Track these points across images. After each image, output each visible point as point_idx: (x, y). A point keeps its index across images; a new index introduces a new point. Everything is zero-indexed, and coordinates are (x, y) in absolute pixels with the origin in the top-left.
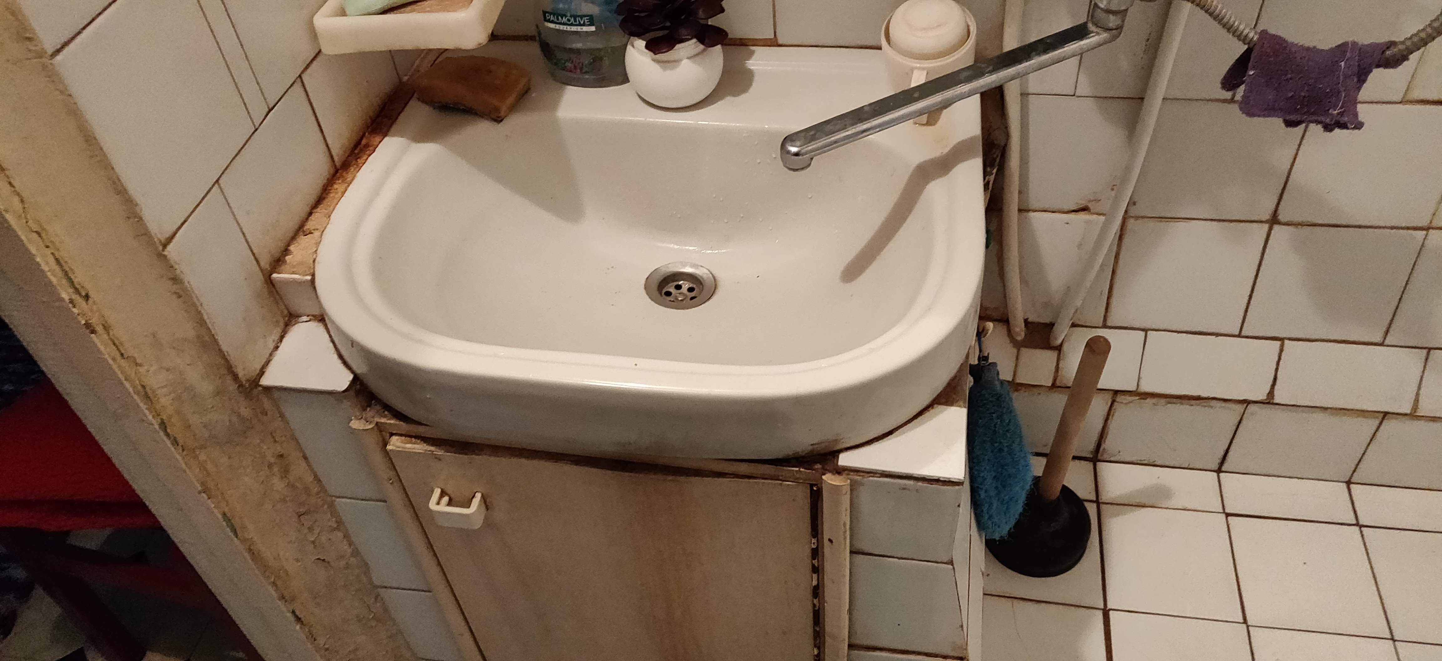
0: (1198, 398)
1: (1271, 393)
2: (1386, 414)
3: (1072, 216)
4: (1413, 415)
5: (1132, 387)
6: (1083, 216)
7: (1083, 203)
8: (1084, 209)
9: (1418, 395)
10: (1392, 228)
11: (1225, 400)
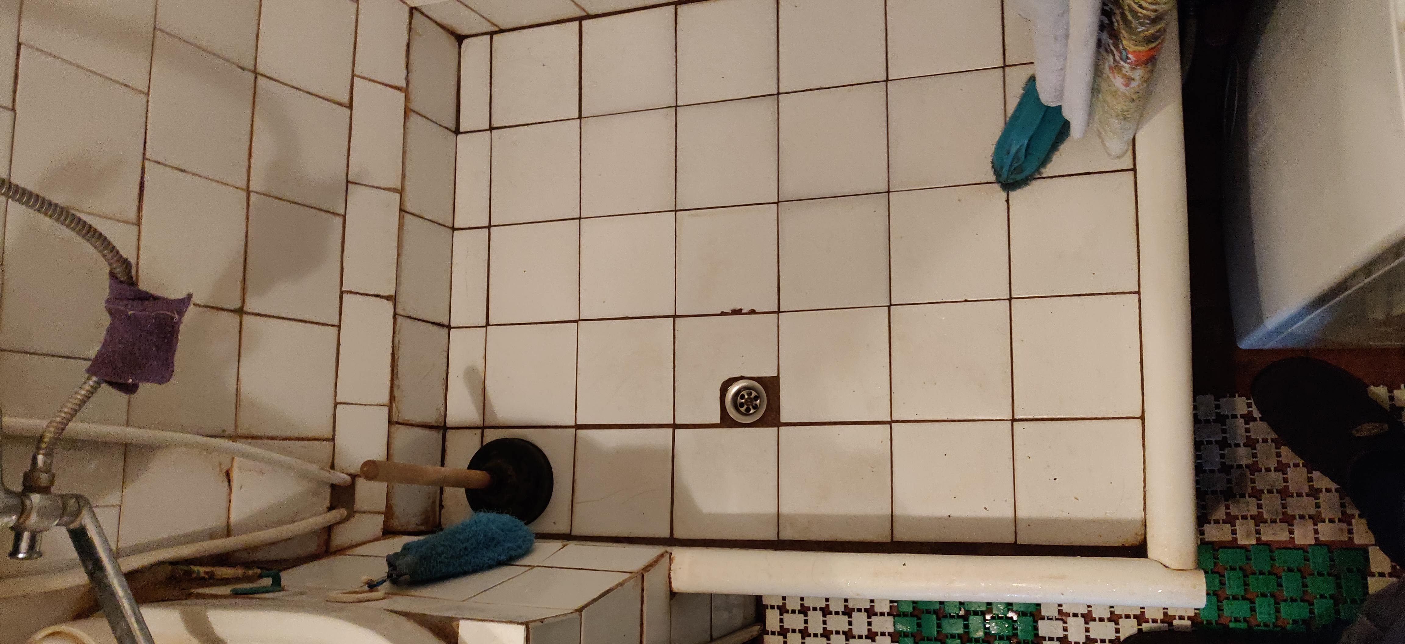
0: (393, 354)
1: (388, 298)
2: (401, 210)
3: (235, 484)
4: (401, 192)
5: (386, 409)
6: (235, 475)
7: (223, 477)
8: (228, 474)
9: (384, 189)
10: (247, 218)
11: (394, 333)
